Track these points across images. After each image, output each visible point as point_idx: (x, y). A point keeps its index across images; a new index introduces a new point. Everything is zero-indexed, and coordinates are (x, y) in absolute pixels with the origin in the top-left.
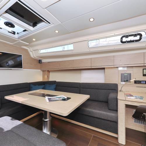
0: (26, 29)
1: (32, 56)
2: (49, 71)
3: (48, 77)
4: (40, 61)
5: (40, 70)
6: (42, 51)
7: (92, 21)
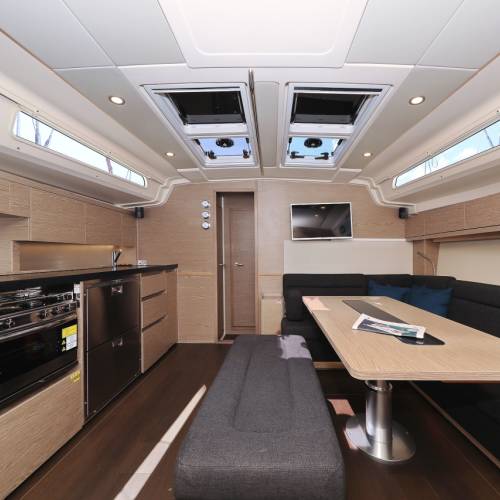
0: (342, 137)
2: (435, 243)
4: (402, 213)
5: (404, 240)
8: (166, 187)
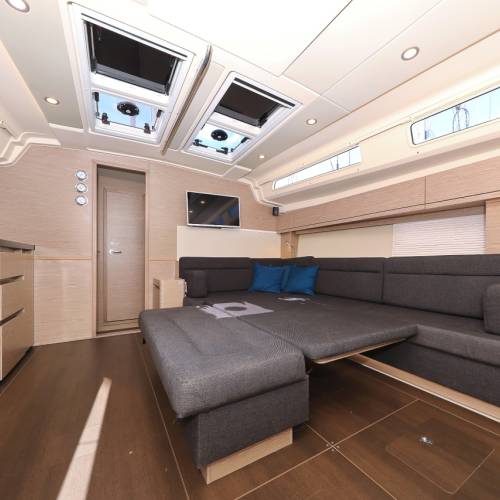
0: (248, 136)
1: (258, 199)
2: (296, 234)
3: (294, 248)
4: (275, 211)
5: (275, 232)
6: (280, 184)
7: (412, 58)
8: (20, 144)
